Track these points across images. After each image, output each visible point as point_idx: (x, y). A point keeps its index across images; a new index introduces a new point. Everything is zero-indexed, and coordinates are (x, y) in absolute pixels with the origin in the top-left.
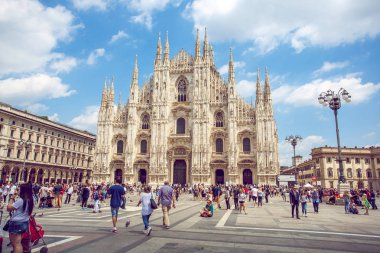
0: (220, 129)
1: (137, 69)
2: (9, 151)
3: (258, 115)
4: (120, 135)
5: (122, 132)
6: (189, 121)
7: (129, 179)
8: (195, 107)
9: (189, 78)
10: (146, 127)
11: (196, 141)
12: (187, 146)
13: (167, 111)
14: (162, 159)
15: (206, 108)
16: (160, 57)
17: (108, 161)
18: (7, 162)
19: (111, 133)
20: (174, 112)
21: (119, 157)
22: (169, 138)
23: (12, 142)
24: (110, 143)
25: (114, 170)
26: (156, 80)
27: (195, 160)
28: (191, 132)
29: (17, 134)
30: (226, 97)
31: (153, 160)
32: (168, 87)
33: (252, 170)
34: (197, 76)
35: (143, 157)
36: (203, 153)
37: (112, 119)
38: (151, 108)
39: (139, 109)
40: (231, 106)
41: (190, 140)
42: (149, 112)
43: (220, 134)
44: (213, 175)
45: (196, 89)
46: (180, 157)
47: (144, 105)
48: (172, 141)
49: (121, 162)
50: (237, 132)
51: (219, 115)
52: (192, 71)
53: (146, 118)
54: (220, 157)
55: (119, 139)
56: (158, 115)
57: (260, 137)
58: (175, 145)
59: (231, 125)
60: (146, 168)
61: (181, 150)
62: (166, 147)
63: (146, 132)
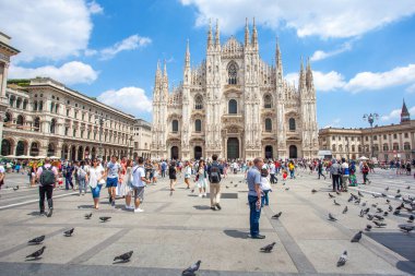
0: (268, 110)
1: (189, 54)
2: (67, 129)
3: (303, 98)
4: (175, 115)
5: (177, 111)
6: (240, 103)
7: (186, 155)
8: (247, 90)
9: (239, 63)
10: (199, 107)
11: (248, 121)
12: (239, 124)
13: (220, 92)
14: (216, 137)
15: (257, 91)
16: (212, 42)
17: (164, 139)
18: (65, 140)
19: (166, 113)
20: (226, 94)
21: (175, 136)
22: (222, 118)
23: (68, 121)
24: (165, 123)
25: (170, 147)
26: (209, 64)
27: (248, 137)
28: (243, 113)
29: (72, 113)
30: (274, 82)
31: (208, 138)
32: (221, 71)
33: (298, 146)
34: (247, 61)
35: (199, 135)
36: (254, 131)
37: (166, 99)
38: (204, 90)
39: (192, 90)
40: (279, 90)
41: (243, 120)
42: (202, 93)
43: (269, 114)
44: (263, 150)
45: (247, 74)
46: (233, 135)
47: (198, 87)
48: (225, 120)
49: (177, 140)
50: (285, 112)
51: (267, 97)
52: (242, 57)
53: (199, 99)
54: (269, 134)
55: (174, 118)
56: (211, 96)
57: (305, 118)
58: (228, 124)
59: (280, 106)
60: (201, 144)
61: (234, 129)
62: (220, 126)
63: (200, 112)
